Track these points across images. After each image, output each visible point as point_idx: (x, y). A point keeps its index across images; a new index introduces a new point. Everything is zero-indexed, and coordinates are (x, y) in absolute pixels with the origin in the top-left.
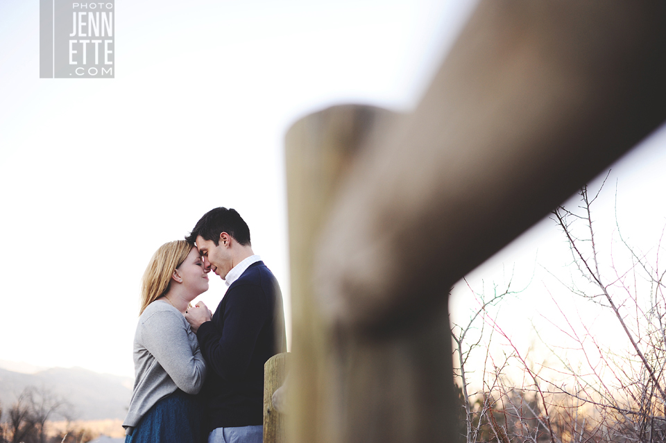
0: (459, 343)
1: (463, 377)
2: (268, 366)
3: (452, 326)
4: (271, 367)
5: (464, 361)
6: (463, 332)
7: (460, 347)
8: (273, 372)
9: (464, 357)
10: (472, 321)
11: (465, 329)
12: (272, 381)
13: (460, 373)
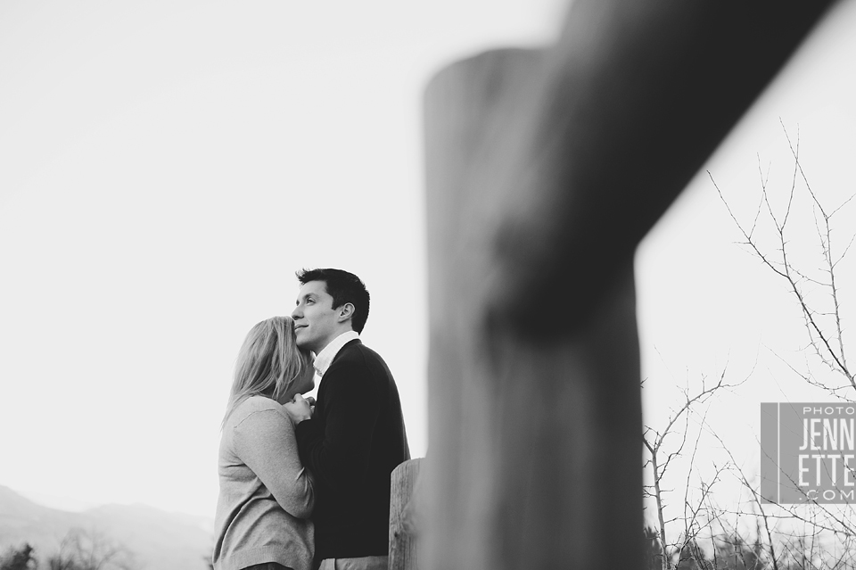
0: (654, 452)
1: (658, 497)
2: (396, 475)
3: (645, 429)
4: (400, 476)
5: (659, 476)
6: (659, 438)
7: (654, 458)
8: (402, 483)
9: (660, 470)
10: (671, 423)
11: (661, 434)
12: (401, 494)
13: (653, 491)
